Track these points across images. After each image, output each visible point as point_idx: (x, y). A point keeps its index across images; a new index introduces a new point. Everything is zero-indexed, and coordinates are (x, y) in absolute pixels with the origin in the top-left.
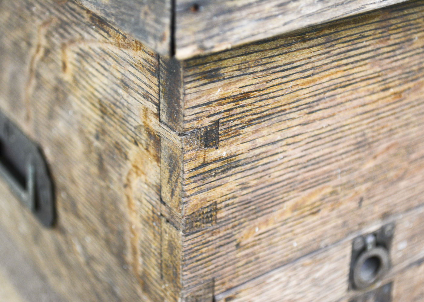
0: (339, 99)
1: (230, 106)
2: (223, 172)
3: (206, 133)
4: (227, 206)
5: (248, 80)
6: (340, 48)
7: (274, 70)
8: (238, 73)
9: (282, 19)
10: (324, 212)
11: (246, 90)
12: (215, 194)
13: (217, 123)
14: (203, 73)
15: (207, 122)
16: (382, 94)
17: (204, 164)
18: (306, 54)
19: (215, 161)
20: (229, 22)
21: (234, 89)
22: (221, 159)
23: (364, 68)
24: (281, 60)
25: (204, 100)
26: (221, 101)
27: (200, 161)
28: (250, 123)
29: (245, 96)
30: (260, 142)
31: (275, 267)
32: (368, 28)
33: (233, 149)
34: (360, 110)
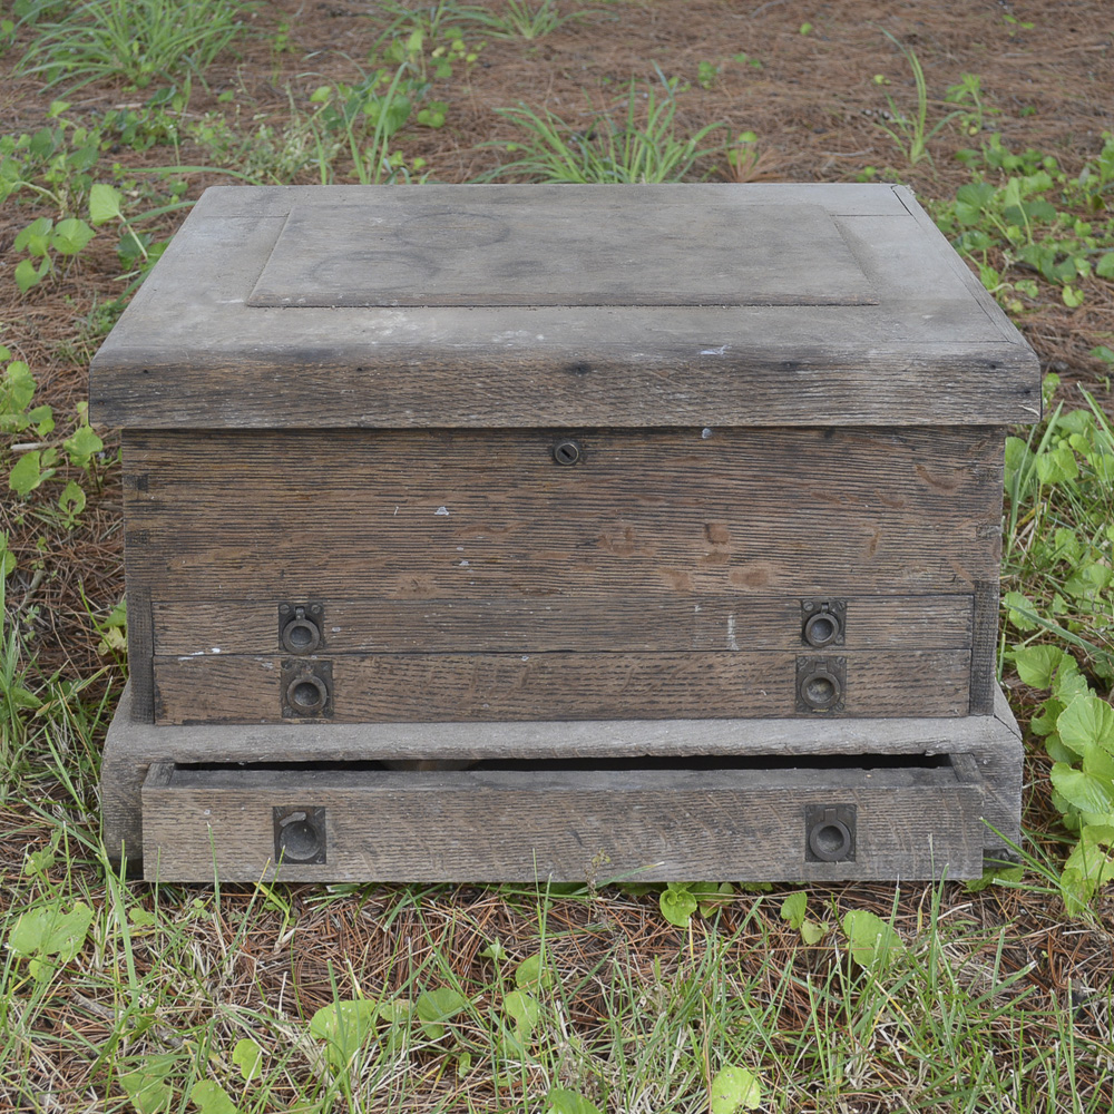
0: (247, 486)
1: (155, 467)
2: (152, 510)
3: (139, 480)
4: (157, 535)
5: (168, 454)
6: (240, 450)
7: (188, 452)
8: (160, 448)
10: (247, 570)
11: (166, 460)
12: (149, 524)
13: (146, 475)
14: (136, 442)
15: (139, 473)
16: (289, 493)
17: (138, 501)
19: (146, 501)
21: (157, 457)
22: (150, 501)
24: (193, 447)
25: (136, 459)
26: (148, 462)
27: (135, 498)
28: (172, 483)
29: (167, 464)
30: (181, 498)
31: (210, 600)
32: (267, 442)
33: (160, 496)
34: (269, 499)
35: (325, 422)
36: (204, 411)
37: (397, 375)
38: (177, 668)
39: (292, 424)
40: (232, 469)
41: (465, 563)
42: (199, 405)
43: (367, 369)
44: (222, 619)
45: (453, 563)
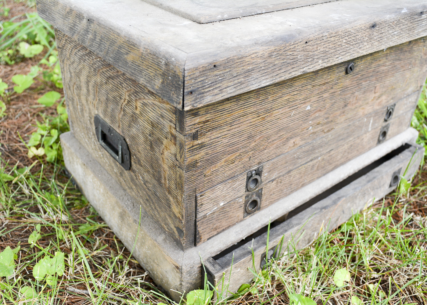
0: (241, 121)
1: (202, 125)
2: (199, 149)
3: (193, 135)
4: (201, 161)
5: (209, 115)
6: (242, 102)
7: (217, 111)
8: (205, 113)
9: (221, 95)
10: (236, 163)
11: (208, 119)
12: (197, 157)
13: (197, 131)
14: (193, 114)
15: (194, 131)
16: (257, 118)
17: (193, 146)
18: (229, 105)
19: (197, 145)
20: (203, 97)
21: (203, 119)
22: (199, 144)
23: (250, 109)
24: (221, 108)
25: (193, 123)
26: (199, 123)
27: (191, 145)
28: (209, 131)
29: (208, 121)
30: (213, 137)
31: (221, 182)
33: (203, 140)
34: (249, 124)
35: (291, 75)
36: (241, 83)
37: (319, 42)
38: (206, 218)
39: (278, 80)
40: (236, 114)
41: (311, 128)
42: (239, 80)
43: (309, 41)
44: (225, 189)
45: (307, 130)
